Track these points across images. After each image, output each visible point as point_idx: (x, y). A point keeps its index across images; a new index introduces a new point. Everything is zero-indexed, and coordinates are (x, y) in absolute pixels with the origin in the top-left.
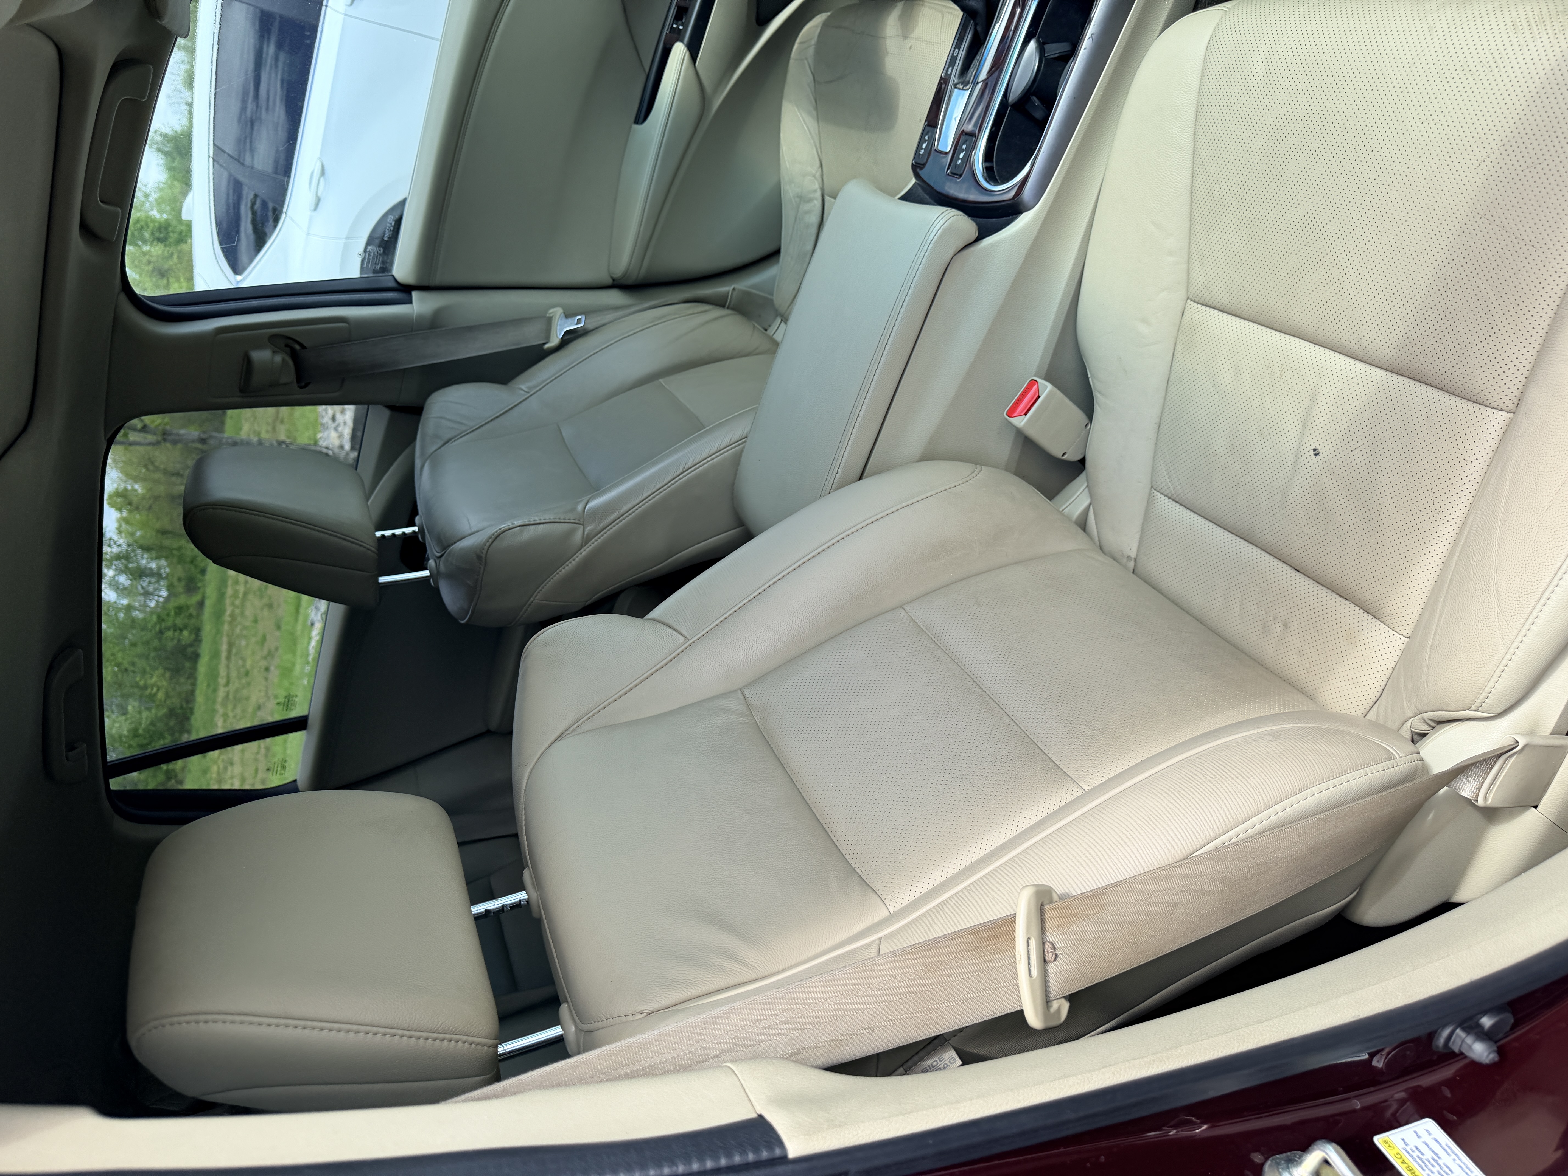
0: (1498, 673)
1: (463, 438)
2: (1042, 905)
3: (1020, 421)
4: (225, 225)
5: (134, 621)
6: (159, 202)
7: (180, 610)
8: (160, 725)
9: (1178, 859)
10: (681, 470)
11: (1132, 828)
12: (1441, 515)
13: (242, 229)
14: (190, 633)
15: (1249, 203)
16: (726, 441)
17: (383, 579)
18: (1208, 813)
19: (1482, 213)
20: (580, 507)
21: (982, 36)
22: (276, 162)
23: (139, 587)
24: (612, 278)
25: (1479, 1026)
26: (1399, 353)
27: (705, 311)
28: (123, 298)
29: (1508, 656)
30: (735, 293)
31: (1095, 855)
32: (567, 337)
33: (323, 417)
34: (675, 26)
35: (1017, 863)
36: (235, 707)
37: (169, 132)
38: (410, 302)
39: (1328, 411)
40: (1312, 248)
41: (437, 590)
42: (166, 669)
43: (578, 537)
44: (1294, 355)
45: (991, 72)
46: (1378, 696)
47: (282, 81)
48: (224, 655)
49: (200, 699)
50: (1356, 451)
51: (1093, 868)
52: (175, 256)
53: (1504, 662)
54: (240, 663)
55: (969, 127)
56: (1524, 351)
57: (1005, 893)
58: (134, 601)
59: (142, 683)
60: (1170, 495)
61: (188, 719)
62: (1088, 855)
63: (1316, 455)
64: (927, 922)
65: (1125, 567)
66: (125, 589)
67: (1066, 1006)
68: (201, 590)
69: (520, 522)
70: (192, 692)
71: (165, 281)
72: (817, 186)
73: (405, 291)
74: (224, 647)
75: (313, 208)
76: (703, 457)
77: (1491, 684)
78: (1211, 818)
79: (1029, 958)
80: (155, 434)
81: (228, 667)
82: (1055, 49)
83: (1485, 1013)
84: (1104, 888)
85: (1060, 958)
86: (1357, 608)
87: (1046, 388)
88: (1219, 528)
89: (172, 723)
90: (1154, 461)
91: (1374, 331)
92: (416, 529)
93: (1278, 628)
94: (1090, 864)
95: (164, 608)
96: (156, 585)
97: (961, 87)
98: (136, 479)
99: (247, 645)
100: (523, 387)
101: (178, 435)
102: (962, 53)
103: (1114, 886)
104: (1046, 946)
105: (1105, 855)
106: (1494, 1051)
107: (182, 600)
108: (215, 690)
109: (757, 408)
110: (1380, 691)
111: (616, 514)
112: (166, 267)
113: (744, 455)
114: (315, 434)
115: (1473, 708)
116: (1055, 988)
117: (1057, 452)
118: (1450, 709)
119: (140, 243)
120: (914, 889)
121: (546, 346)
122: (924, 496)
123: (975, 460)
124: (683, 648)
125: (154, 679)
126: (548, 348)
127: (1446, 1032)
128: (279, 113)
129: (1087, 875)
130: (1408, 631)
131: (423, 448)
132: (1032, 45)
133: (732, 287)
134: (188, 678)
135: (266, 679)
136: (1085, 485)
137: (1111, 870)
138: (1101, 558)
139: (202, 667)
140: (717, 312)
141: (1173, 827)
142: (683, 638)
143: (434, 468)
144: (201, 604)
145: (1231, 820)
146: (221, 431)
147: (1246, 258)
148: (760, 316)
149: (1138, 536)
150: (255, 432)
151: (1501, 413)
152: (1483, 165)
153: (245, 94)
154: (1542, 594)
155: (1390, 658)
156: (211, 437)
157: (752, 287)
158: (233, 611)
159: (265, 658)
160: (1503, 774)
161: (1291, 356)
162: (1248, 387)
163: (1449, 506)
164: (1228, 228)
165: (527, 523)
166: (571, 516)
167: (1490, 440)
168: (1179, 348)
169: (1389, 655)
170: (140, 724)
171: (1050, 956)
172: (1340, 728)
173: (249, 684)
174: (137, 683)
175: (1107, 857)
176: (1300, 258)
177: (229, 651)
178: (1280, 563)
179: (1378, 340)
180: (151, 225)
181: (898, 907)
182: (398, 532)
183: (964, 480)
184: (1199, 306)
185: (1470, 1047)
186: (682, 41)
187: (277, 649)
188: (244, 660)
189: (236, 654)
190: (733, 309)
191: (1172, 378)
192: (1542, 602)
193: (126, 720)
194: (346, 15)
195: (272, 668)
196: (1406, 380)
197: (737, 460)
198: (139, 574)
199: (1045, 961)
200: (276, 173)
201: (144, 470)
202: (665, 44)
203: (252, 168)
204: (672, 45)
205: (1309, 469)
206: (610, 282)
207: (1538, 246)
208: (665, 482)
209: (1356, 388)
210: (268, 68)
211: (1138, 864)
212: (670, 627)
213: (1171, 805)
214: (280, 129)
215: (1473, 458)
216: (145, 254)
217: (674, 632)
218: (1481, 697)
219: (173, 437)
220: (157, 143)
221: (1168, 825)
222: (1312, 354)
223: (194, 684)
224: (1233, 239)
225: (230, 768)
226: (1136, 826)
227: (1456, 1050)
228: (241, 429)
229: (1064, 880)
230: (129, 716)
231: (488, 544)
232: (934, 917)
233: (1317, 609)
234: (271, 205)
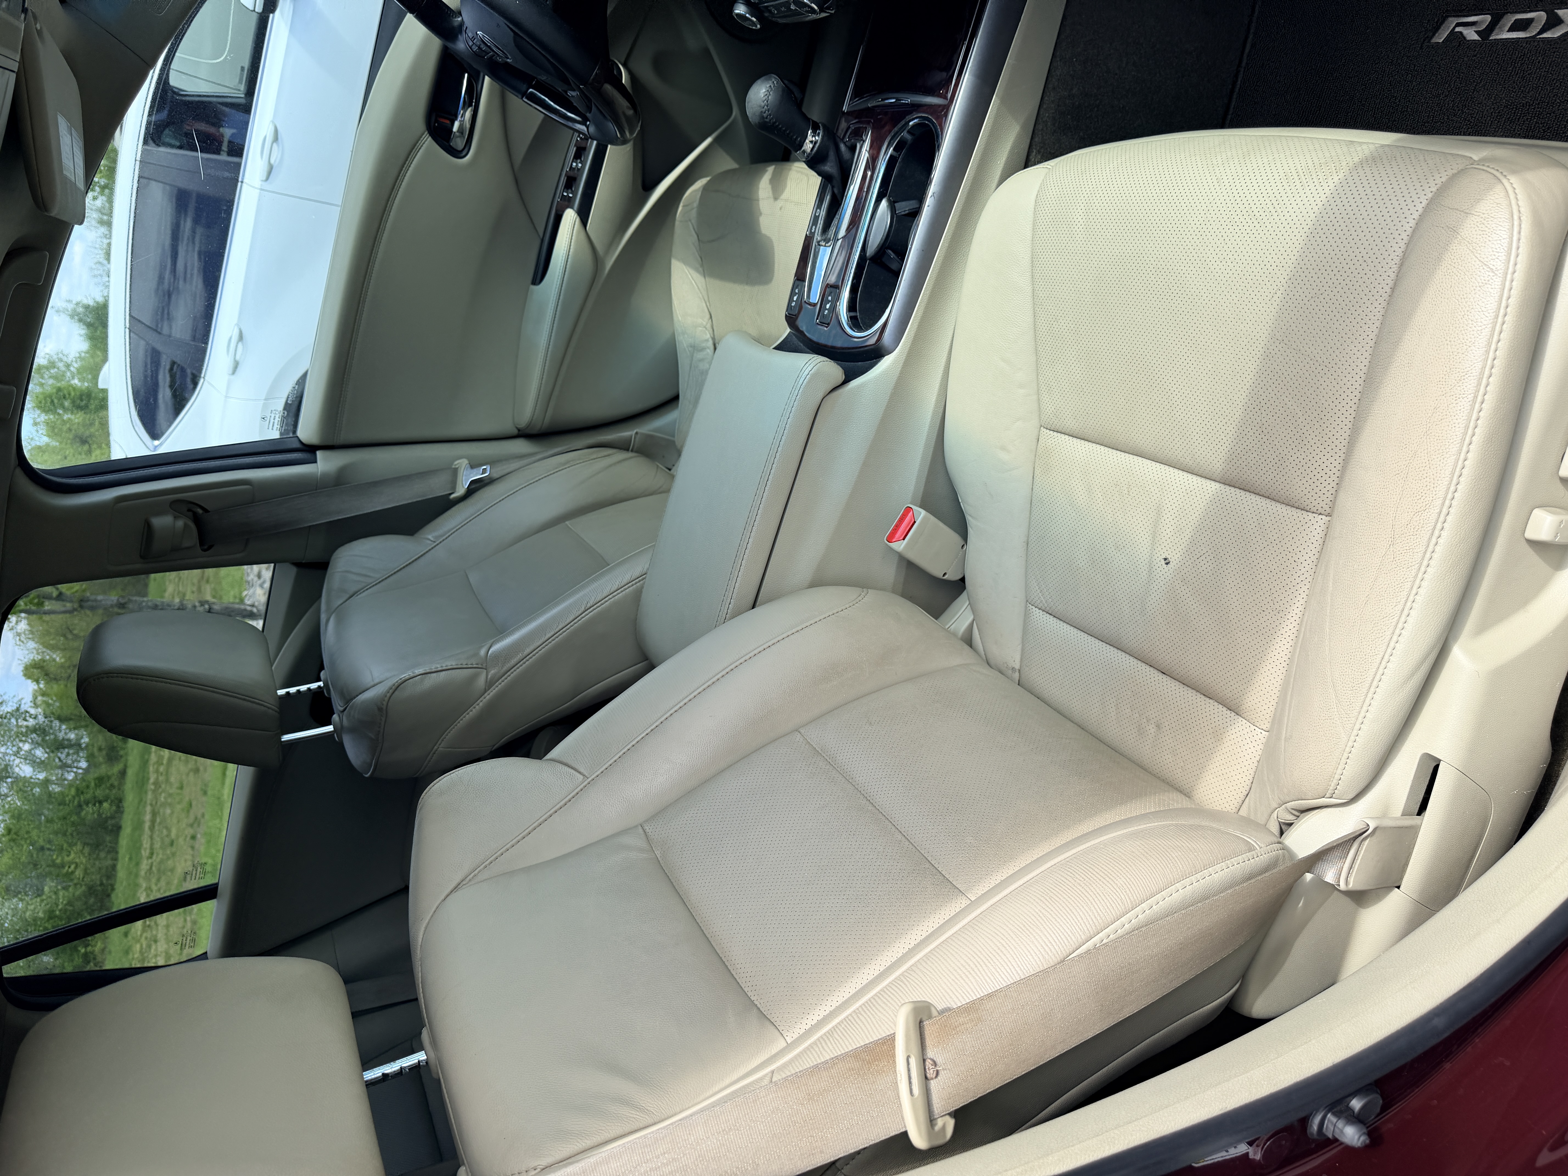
0: (1344, 761)
1: (366, 592)
2: (921, 1022)
3: (899, 546)
4: (142, 392)
5: (50, 795)
6: (79, 371)
7: (100, 781)
8: (78, 905)
9: (1053, 964)
10: (583, 609)
11: (1007, 936)
12: (1282, 614)
13: (160, 396)
14: (111, 805)
15: (1085, 338)
16: (627, 578)
17: (286, 737)
18: (1078, 917)
19: (1280, 338)
20: (483, 652)
21: (839, 197)
22: (195, 331)
23: (57, 760)
24: (517, 428)
25: (1350, 1110)
26: (1228, 467)
27: (609, 455)
28: (19, 472)
29: (1350, 744)
30: (638, 436)
31: (974, 967)
32: (473, 486)
33: (248, 575)
34: (565, 194)
35: (902, 981)
36: (158, 880)
37: (91, 303)
38: (315, 462)
39: (1172, 523)
40: (1143, 375)
41: (341, 745)
42: (85, 844)
43: (481, 681)
44: (1138, 473)
45: (848, 230)
46: (1248, 790)
47: (200, 253)
48: (147, 825)
49: (121, 873)
50: (1201, 558)
51: (973, 980)
52: (97, 423)
53: (1348, 749)
54: (165, 832)
55: (832, 279)
56: (1332, 460)
57: (890, 1013)
58: (51, 774)
59: (58, 861)
60: (1043, 608)
61: (109, 896)
62: (967, 967)
63: (1167, 564)
64: (817, 1049)
65: (1012, 680)
66: (42, 762)
67: (951, 1123)
68: (123, 759)
69: (421, 671)
70: (114, 867)
71: (86, 447)
72: (708, 336)
73: (309, 451)
74: (148, 817)
75: (231, 372)
76: (605, 595)
77: (1339, 771)
78: (1081, 921)
79: (910, 1078)
80: (71, 601)
81: (151, 838)
82: (904, 207)
83: (1354, 1094)
84: (981, 999)
85: (942, 1073)
86: (1221, 706)
87: (921, 514)
88: (1090, 637)
89: (92, 900)
90: (1026, 577)
91: (1204, 448)
92: (321, 684)
93: (1152, 729)
94: (969, 976)
95: (83, 780)
96: (75, 756)
97: (824, 244)
98: (53, 648)
99: (172, 813)
100: (430, 537)
101: (96, 601)
102: (823, 213)
103: (990, 996)
104: (927, 1063)
105: (984, 966)
106: (1364, 1133)
107: (103, 770)
108: (138, 864)
109: (655, 545)
110: (1249, 784)
111: (520, 656)
112: (87, 433)
113: (644, 590)
114: (241, 593)
115: (1327, 795)
116: (940, 1105)
117: (939, 574)
118: (1307, 797)
119: (61, 412)
120: (810, 1017)
121: (453, 496)
122: (812, 622)
123: (862, 584)
124: (582, 786)
125: (72, 855)
126: (454, 498)
127: (1317, 1120)
128: (197, 283)
129: (967, 987)
130: (1267, 726)
131: (328, 603)
132: (884, 203)
133: (635, 431)
134: (109, 852)
135: (193, 848)
136: (968, 603)
137: (989, 981)
138: (986, 670)
139: (124, 841)
140: (621, 455)
141: (1046, 933)
142: (582, 777)
143: (340, 622)
144: (123, 773)
145: (1100, 921)
146: (145, 595)
147: (1087, 387)
148: (663, 457)
149: (1020, 647)
150: (179, 592)
151: (1321, 517)
152: (1276, 296)
153: (163, 268)
154: (1372, 683)
155: (1254, 752)
156: (130, 601)
157: (655, 430)
158: (157, 779)
159: (191, 825)
160: (1360, 858)
161: (1135, 474)
162: (1100, 504)
163: (1287, 606)
164: (1069, 360)
165: (428, 671)
166: (474, 661)
167: (1315, 542)
168: (1037, 472)
169: (1253, 749)
170: (57, 905)
171: (931, 1073)
172: (1203, 823)
173: (174, 854)
174: (53, 861)
175: (985, 968)
176: (1134, 385)
177: (153, 822)
178: (1148, 667)
179: (1209, 455)
180: (73, 394)
181: (796, 1036)
182: (303, 688)
183: (851, 604)
184: (1051, 432)
185: (1342, 1131)
186: (572, 208)
187: (203, 815)
188: (169, 830)
189: (160, 823)
190: (636, 452)
191: (1034, 499)
192: (1372, 690)
193: (42, 901)
194: (261, 189)
195: (199, 836)
196: (1238, 491)
197: (637, 596)
198: (58, 746)
199: (926, 1078)
200: (194, 338)
201: (62, 638)
202: (556, 211)
203: (170, 336)
204: (563, 212)
205: (1162, 578)
206: (516, 432)
207: (1330, 366)
208: (568, 621)
209: (1195, 500)
210: (185, 242)
211: (1014, 972)
212: (569, 766)
213: (1043, 911)
214: (198, 299)
215: (1302, 559)
216: (64, 422)
217: (573, 771)
218: (1333, 785)
219: (90, 603)
220: (78, 314)
221: (1042, 931)
222: (1154, 471)
223: (116, 859)
224: (1074, 370)
225: (154, 947)
226: (1011, 934)
227: (1330, 1136)
228: (165, 591)
229: (946, 995)
230: (44, 897)
231: (388, 695)
232: (824, 1044)
233: (1184, 709)
234: (189, 371)
